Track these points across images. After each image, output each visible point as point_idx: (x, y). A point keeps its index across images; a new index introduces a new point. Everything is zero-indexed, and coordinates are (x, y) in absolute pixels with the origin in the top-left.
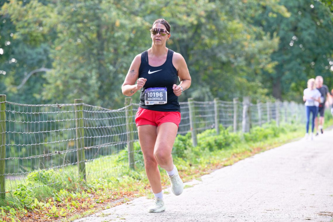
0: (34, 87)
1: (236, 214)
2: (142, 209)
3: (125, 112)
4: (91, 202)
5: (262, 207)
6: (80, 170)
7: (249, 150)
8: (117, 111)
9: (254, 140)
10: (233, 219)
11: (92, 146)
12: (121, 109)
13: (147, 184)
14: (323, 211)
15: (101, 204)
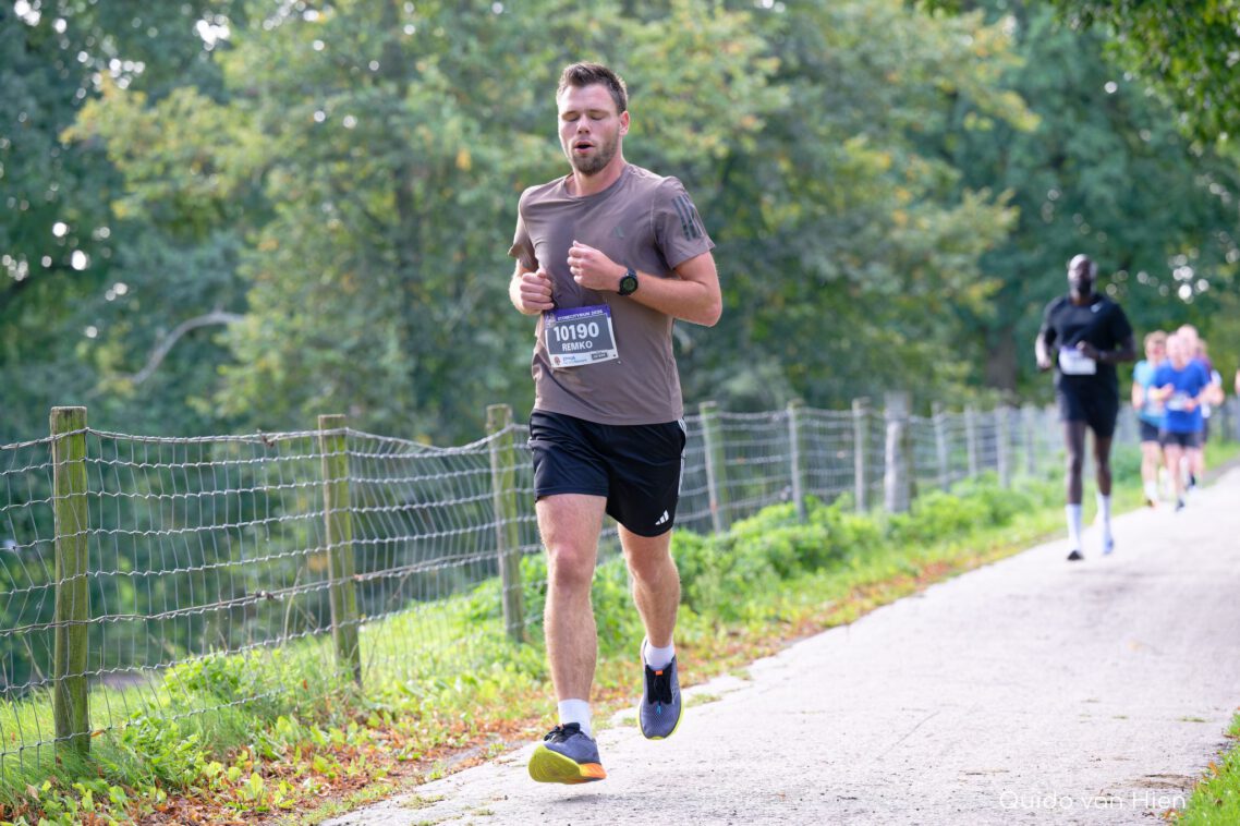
0: (189, 376)
1: (863, 788)
3: (488, 454)
4: (378, 757)
5: (951, 763)
6: (342, 652)
7: (905, 570)
8: (463, 453)
9: (925, 536)
10: (854, 806)
11: (378, 570)
12: (476, 444)
14: (1156, 773)
15: (413, 764)
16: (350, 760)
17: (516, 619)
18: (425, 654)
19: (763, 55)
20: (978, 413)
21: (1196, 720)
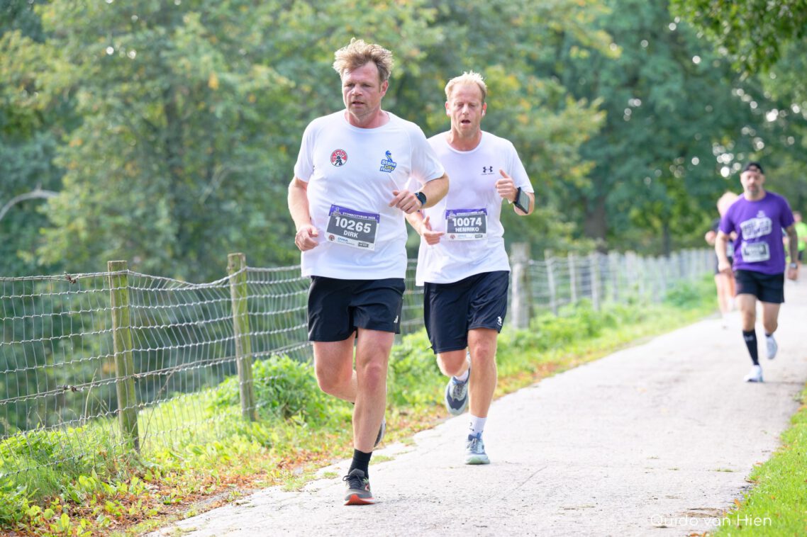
0: (18, 236)
1: (491, 519)
2: (271, 516)
3: (229, 288)
4: (150, 502)
5: (554, 502)
6: (126, 428)
7: (526, 369)
8: (211, 287)
9: (541, 345)
10: (485, 532)
11: (151, 370)
12: (220, 281)
13: (286, 457)
14: (698, 507)
15: (176, 507)
16: (131, 504)
17: (249, 404)
18: (184, 429)
20: (577, 258)
21: (727, 471)
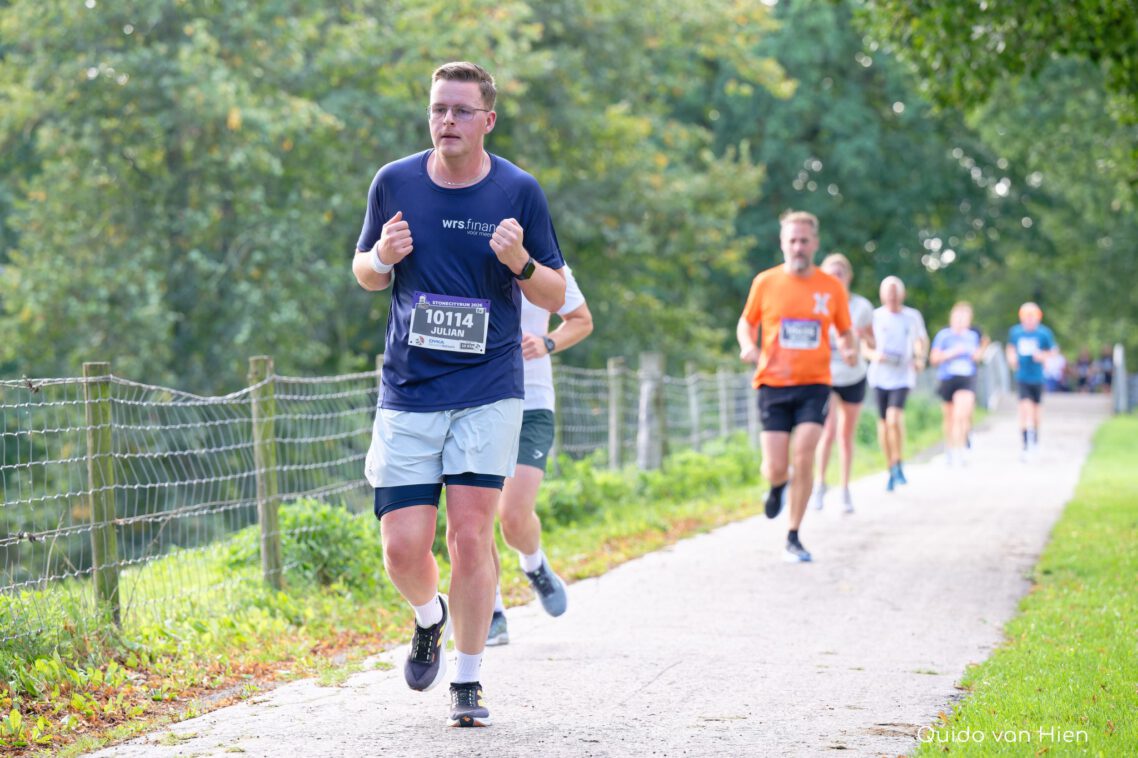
1: (604, 731)
2: (300, 720)
3: (249, 404)
4: (135, 697)
5: (691, 709)
6: (102, 594)
7: (656, 525)
8: (225, 402)
9: (676, 493)
10: (595, 749)
11: (138, 514)
12: (237, 394)
13: (323, 639)
14: (888, 722)
15: (170, 703)
16: (107, 698)
17: (273, 565)
18: (184, 597)
19: (527, 22)
20: (730, 374)
21: (930, 673)
